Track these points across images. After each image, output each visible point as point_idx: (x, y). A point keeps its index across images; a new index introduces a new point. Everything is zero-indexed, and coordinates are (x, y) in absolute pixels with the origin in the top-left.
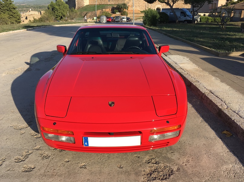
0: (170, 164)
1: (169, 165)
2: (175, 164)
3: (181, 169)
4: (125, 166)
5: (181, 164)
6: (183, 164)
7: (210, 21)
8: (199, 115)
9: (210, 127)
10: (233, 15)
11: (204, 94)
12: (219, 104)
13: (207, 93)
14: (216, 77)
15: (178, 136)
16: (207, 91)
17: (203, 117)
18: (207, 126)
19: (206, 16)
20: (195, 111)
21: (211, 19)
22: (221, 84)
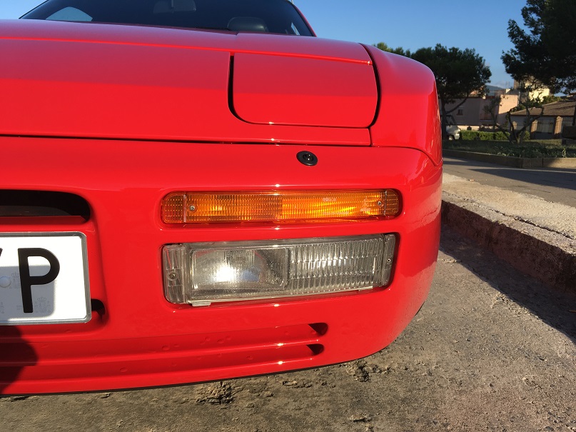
7: (483, 138)
8: (485, 285)
9: (540, 321)
10: (534, 127)
11: (497, 223)
12: (563, 245)
13: (506, 221)
14: (528, 193)
15: (384, 282)
16: (505, 218)
17: (502, 291)
18: (526, 316)
19: (472, 131)
20: (470, 273)
21: (485, 136)
22: (550, 205)
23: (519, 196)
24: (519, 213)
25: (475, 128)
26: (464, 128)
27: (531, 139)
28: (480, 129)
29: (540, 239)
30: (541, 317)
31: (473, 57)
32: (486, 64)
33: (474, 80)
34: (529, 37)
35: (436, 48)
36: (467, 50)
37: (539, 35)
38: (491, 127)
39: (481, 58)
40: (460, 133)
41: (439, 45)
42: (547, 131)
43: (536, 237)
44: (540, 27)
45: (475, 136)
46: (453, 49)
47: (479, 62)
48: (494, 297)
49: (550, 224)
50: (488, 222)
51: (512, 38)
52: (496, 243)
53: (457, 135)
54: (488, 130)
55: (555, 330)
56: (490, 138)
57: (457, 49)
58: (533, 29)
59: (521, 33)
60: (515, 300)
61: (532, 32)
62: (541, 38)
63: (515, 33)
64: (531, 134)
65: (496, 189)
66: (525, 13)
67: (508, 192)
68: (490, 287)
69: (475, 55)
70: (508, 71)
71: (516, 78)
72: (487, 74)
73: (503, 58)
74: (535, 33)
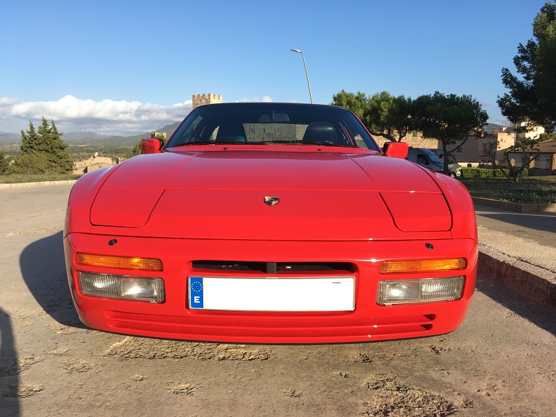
0: (440, 392)
1: (437, 394)
2: (456, 393)
3: (475, 402)
4: (305, 392)
5: (473, 392)
6: (479, 393)
7: (483, 176)
8: (499, 305)
9: (536, 326)
10: (532, 165)
11: (504, 262)
12: (550, 278)
13: (510, 261)
14: (526, 238)
15: (459, 297)
16: (509, 259)
17: (511, 309)
18: (526, 323)
19: (473, 168)
20: (488, 298)
21: (485, 173)
22: (543, 248)
23: (520, 240)
24: (519, 255)
25: (475, 165)
26: (464, 165)
27: (530, 175)
28: (480, 166)
29: (534, 274)
30: (536, 324)
31: (470, 102)
32: (483, 109)
33: (473, 123)
34: (522, 83)
35: (435, 95)
36: (464, 96)
37: (532, 80)
38: (490, 164)
39: (478, 103)
40: (461, 171)
41: (437, 93)
42: (544, 167)
43: (532, 272)
44: (532, 73)
45: (476, 173)
46: (451, 95)
47: (477, 106)
48: (506, 312)
49: (542, 263)
50: (498, 262)
51: (506, 85)
52: (504, 277)
53: (458, 173)
54: (488, 167)
55: (544, 331)
56: (490, 175)
57: (455, 96)
58: (525, 75)
59: (514, 79)
60: (519, 314)
61: (525, 77)
62: (533, 83)
63: (508, 80)
64: (530, 170)
65: (501, 234)
66: (517, 61)
67: (511, 236)
68: (502, 306)
69: (472, 100)
70: (504, 114)
71: (512, 120)
72: (485, 117)
73: (498, 102)
74: (527, 78)
